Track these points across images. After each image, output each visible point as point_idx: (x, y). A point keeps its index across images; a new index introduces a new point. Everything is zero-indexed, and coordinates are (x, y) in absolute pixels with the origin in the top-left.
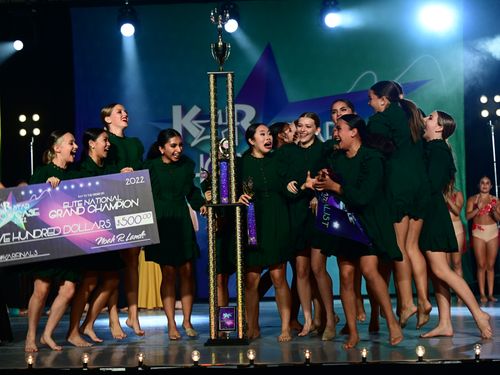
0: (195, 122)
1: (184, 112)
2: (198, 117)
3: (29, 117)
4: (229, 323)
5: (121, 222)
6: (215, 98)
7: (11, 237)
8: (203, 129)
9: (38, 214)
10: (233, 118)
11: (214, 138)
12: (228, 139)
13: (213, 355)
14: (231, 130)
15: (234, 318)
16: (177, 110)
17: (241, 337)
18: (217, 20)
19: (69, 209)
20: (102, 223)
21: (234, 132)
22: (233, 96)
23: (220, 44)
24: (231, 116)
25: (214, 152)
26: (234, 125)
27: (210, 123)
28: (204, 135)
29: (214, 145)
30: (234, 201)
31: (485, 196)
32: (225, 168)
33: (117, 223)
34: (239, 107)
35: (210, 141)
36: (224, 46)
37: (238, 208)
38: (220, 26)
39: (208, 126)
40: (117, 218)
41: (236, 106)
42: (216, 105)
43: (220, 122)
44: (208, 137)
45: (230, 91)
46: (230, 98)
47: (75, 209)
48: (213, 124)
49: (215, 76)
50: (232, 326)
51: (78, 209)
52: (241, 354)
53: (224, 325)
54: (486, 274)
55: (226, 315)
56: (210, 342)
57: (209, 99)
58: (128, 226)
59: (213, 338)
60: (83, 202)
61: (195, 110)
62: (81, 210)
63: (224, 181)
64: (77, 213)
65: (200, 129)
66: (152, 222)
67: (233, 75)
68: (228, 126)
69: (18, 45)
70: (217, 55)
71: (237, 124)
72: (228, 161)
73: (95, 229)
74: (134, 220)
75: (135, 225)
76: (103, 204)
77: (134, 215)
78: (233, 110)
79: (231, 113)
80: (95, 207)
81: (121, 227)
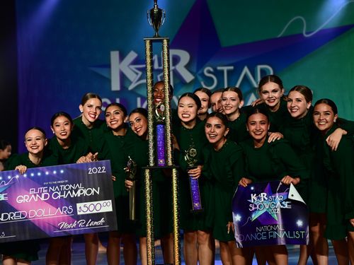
0: (133, 67)
1: (122, 57)
2: (135, 62)
5: (83, 208)
8: (140, 73)
9: (6, 199)
16: (115, 55)
19: (35, 195)
20: (65, 209)
27: (146, 67)
28: (140, 79)
33: (78, 209)
34: (174, 52)
39: (144, 70)
40: (78, 205)
43: (156, 66)
47: (40, 194)
51: (43, 195)
58: (88, 212)
60: (48, 189)
61: (132, 56)
62: (46, 196)
64: (43, 199)
65: (137, 74)
66: (111, 210)
68: (163, 71)
73: (58, 214)
74: (95, 207)
75: (95, 212)
76: (67, 192)
77: (95, 203)
80: (59, 194)
81: (82, 213)
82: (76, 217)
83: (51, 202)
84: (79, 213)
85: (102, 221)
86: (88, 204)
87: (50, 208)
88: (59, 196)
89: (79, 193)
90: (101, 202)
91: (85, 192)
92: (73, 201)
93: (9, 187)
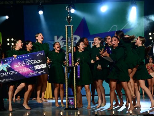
0: (62, 41)
1: (58, 38)
2: (62, 39)
3: (10, 39)
4: (72, 103)
6: (67, 34)
7: (3, 74)
8: (64, 43)
9: (11, 67)
10: (73, 40)
11: (67, 46)
12: (71, 46)
13: (67, 113)
14: (72, 43)
15: (73, 102)
16: (56, 37)
17: (75, 107)
18: (68, 9)
20: (31, 68)
21: (73, 44)
22: (73, 33)
23: (69, 17)
24: (72, 39)
25: (67, 50)
26: (73, 42)
28: (64, 45)
29: (67, 48)
30: (73, 65)
31: (151, 64)
32: (70, 55)
34: (75, 36)
35: (66, 47)
36: (70, 17)
37: (74, 68)
38: (69, 11)
39: (65, 42)
41: (74, 36)
42: (67, 36)
43: (69, 41)
44: (65, 46)
45: (72, 31)
46: (72, 33)
48: (67, 41)
49: (67, 27)
50: (73, 104)
51: (23, 64)
52: (75, 113)
53: (70, 104)
54: (151, 88)
55: (71, 101)
56: (66, 109)
57: (66, 34)
59: (67, 108)
60: (24, 62)
61: (61, 37)
63: (70, 59)
66: (46, 67)
67: (73, 26)
68: (71, 42)
69: (7, 17)
70: (68, 20)
71: (74, 41)
72: (71, 53)
73: (29, 70)
74: (40, 67)
76: (31, 62)
78: (73, 37)
79: (72, 38)
80: (28, 63)
81: (36, 69)
82: (34, 70)
83: (26, 66)
84: (35, 69)
85: (43, 71)
86: (38, 66)
87: (26, 68)
88: (28, 64)
89: (35, 63)
90: (42, 65)
91: (37, 62)
92: (33, 65)
93: (11, 62)
